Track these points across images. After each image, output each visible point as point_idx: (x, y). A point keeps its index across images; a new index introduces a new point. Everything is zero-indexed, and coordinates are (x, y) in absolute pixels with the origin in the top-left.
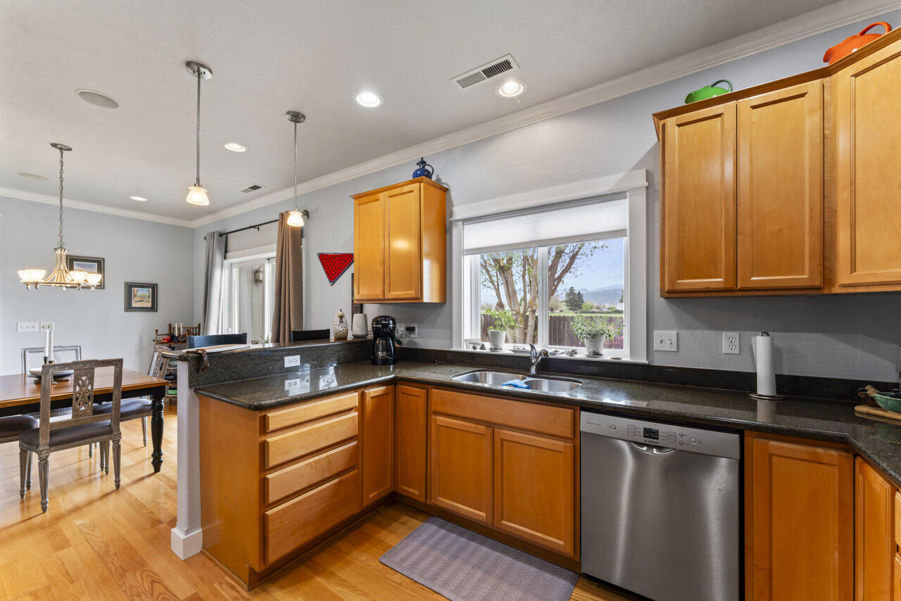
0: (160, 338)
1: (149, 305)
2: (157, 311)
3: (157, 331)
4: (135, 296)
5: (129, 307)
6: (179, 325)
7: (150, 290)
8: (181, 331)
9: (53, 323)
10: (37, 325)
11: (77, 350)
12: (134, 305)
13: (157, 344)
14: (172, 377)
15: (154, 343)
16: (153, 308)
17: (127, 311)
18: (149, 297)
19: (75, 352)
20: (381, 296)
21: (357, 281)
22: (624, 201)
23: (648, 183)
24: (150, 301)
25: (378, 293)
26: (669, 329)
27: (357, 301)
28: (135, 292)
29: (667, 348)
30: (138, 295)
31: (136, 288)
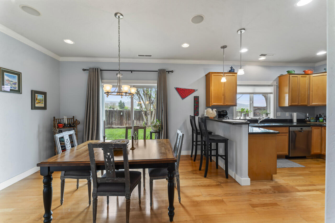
1: (43, 105)
5: (33, 107)
7: (43, 96)
8: (66, 121)
12: (36, 105)
16: (45, 108)
17: (33, 109)
18: (43, 100)
20: (223, 105)
21: (212, 100)
22: (272, 87)
23: (277, 84)
24: (44, 103)
25: (222, 104)
26: (279, 112)
27: (212, 106)
28: (37, 97)
29: (279, 116)
30: (38, 99)
31: (37, 95)
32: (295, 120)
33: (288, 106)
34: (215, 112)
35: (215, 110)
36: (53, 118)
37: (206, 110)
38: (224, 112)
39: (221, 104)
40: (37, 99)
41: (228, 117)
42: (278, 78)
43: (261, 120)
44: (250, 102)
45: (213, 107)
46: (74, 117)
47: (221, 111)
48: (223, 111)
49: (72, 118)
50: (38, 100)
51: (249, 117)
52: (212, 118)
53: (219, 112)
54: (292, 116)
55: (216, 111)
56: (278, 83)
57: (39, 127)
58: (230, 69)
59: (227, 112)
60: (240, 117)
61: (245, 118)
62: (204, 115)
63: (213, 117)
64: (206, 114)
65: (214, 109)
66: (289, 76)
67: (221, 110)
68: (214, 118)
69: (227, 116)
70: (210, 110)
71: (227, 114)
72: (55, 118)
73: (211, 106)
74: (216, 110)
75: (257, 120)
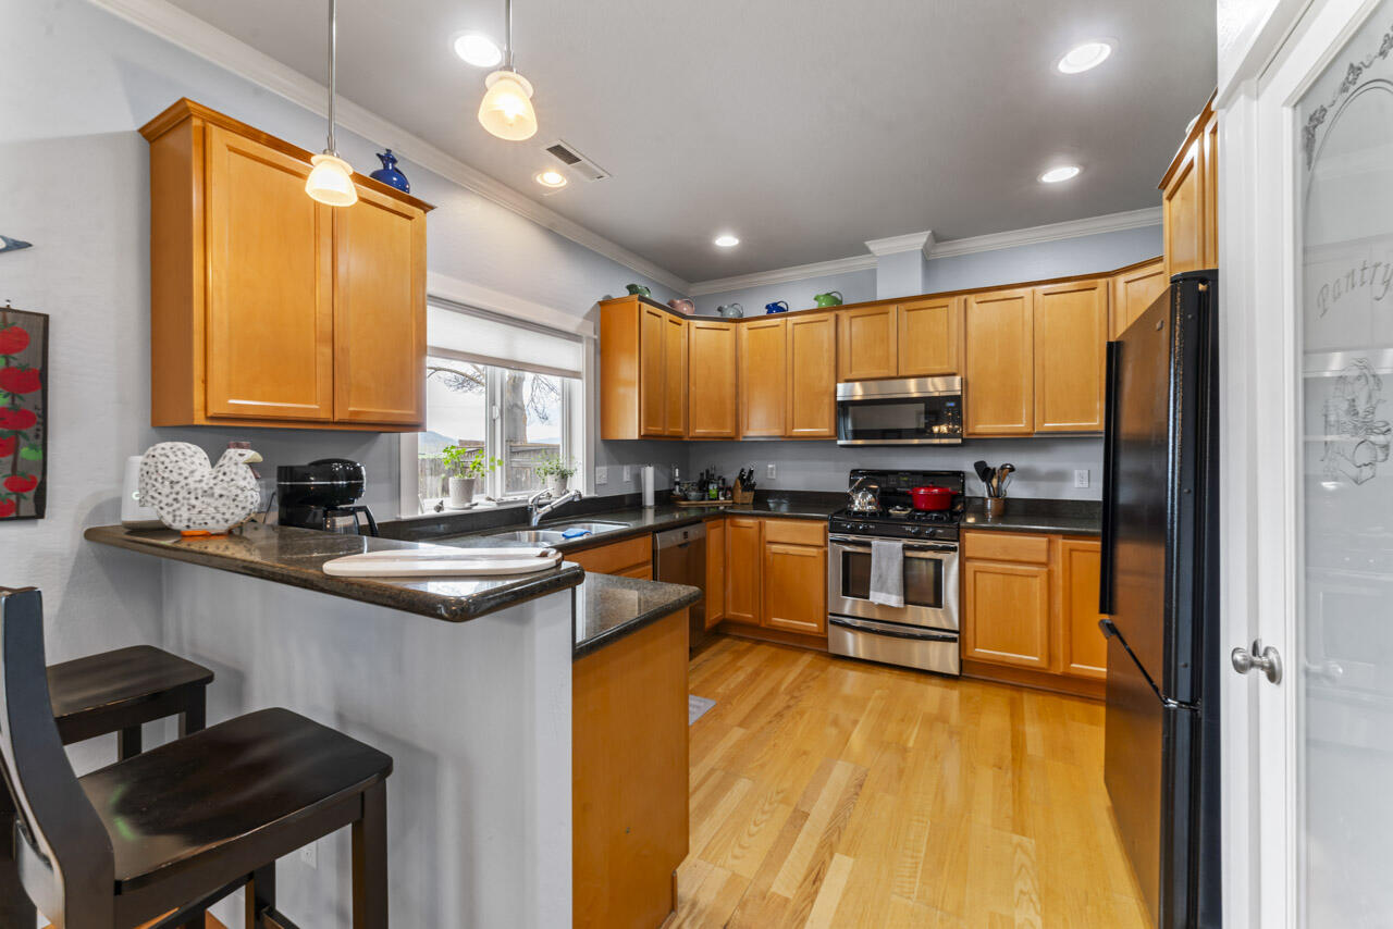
20: (325, 415)
21: (218, 366)
22: (580, 345)
23: (596, 337)
25: (314, 407)
26: (603, 465)
27: (213, 418)
29: (603, 482)
32: (649, 500)
33: (636, 437)
34: (248, 480)
35: (239, 459)
37: (140, 459)
38: (334, 477)
39: (312, 406)
41: (364, 509)
42: (599, 308)
43: (547, 509)
44: (491, 413)
45: (219, 434)
47: (305, 463)
48: (323, 468)
51: (489, 499)
52: (208, 536)
53: (286, 472)
54: (638, 479)
55: (252, 465)
56: (598, 332)
58: (380, 167)
59: (357, 474)
60: (436, 502)
61: (467, 505)
62: (117, 503)
63: (222, 527)
64: (135, 496)
65: (231, 452)
66: (640, 306)
67: (303, 459)
68: (232, 534)
69: (357, 503)
70: (190, 458)
71: (361, 485)
73: (199, 419)
74: (251, 454)
75: (526, 507)
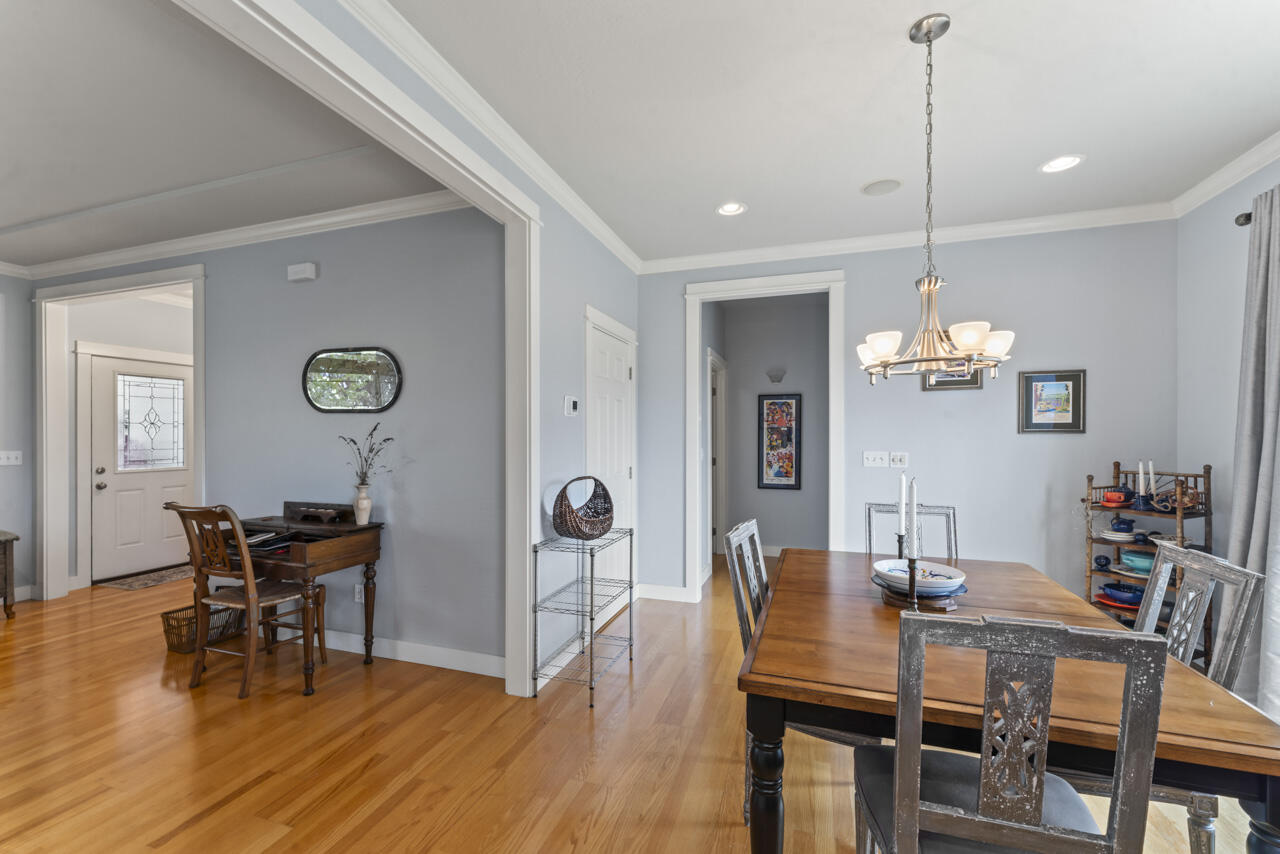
0: (1096, 495)
1: (1068, 418)
2: (1084, 431)
3: (1090, 479)
4: (1039, 399)
5: (1026, 425)
6: (1146, 466)
7: (1070, 384)
8: (1152, 482)
9: (907, 454)
10: (886, 458)
11: (948, 516)
12: (1037, 419)
13: (1092, 508)
14: (1128, 595)
15: (1084, 505)
16: (1076, 426)
17: (1024, 432)
18: (1067, 400)
19: (944, 518)
24: (1070, 409)
28: (1038, 393)
30: (1044, 397)
31: (1040, 384)
36: (1113, 467)
40: (1040, 400)
46: (1208, 469)
49: (1201, 476)
50: (1046, 400)
57: (1049, 492)
72: (1122, 469)
